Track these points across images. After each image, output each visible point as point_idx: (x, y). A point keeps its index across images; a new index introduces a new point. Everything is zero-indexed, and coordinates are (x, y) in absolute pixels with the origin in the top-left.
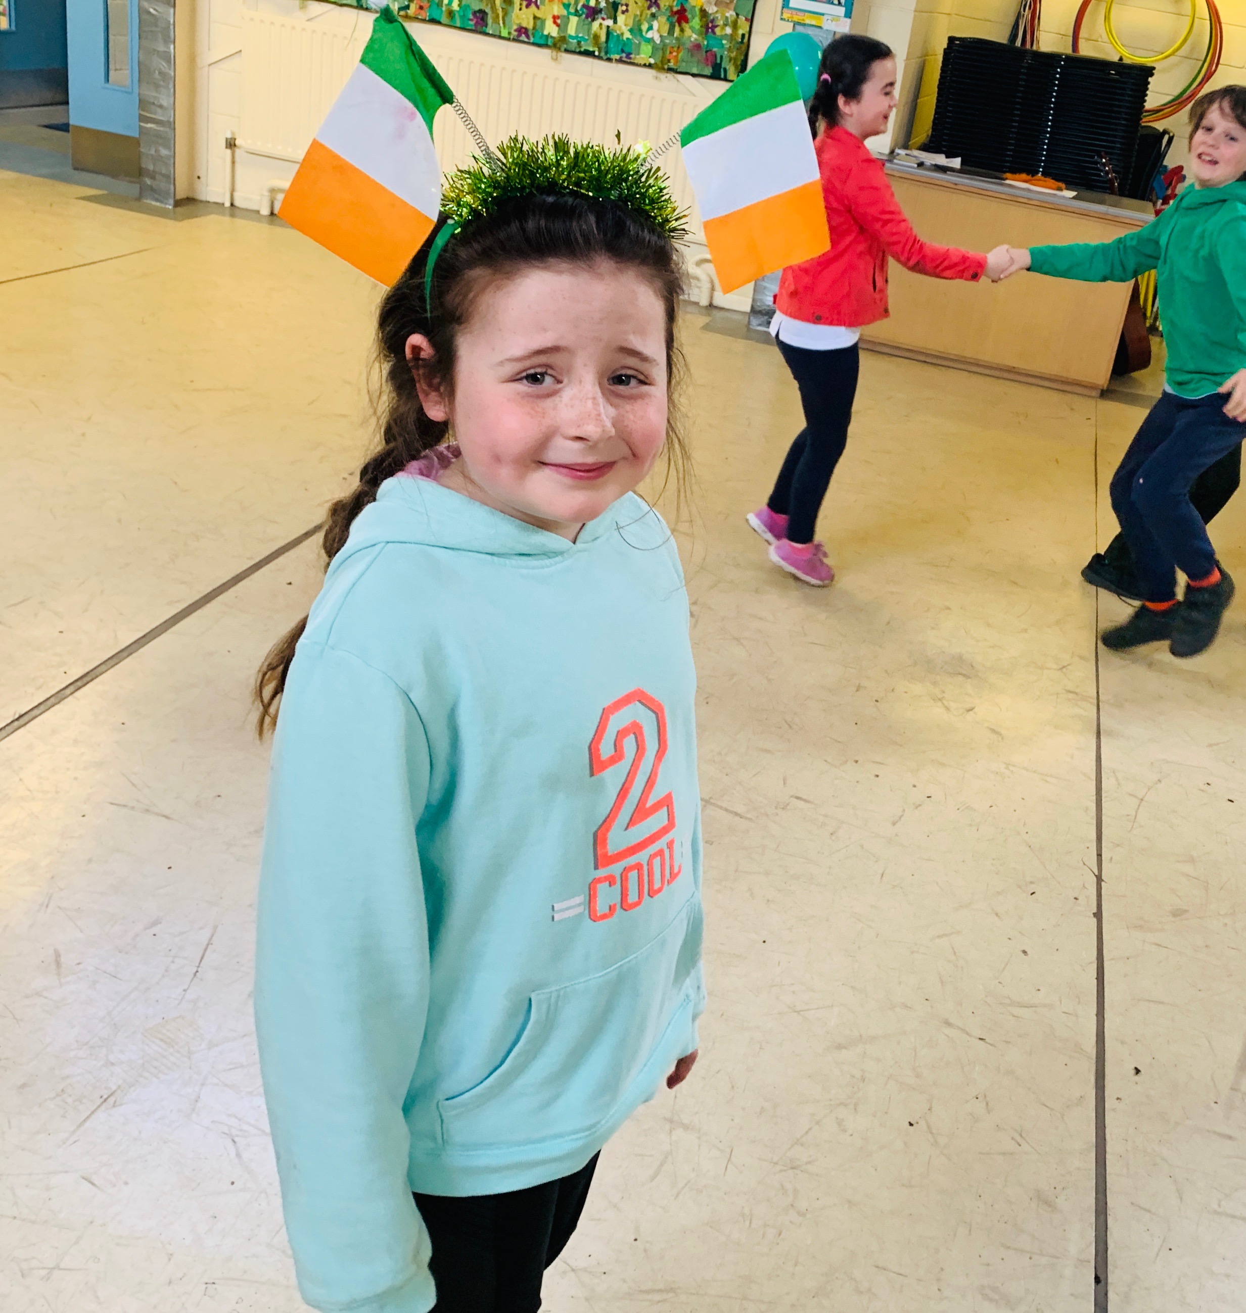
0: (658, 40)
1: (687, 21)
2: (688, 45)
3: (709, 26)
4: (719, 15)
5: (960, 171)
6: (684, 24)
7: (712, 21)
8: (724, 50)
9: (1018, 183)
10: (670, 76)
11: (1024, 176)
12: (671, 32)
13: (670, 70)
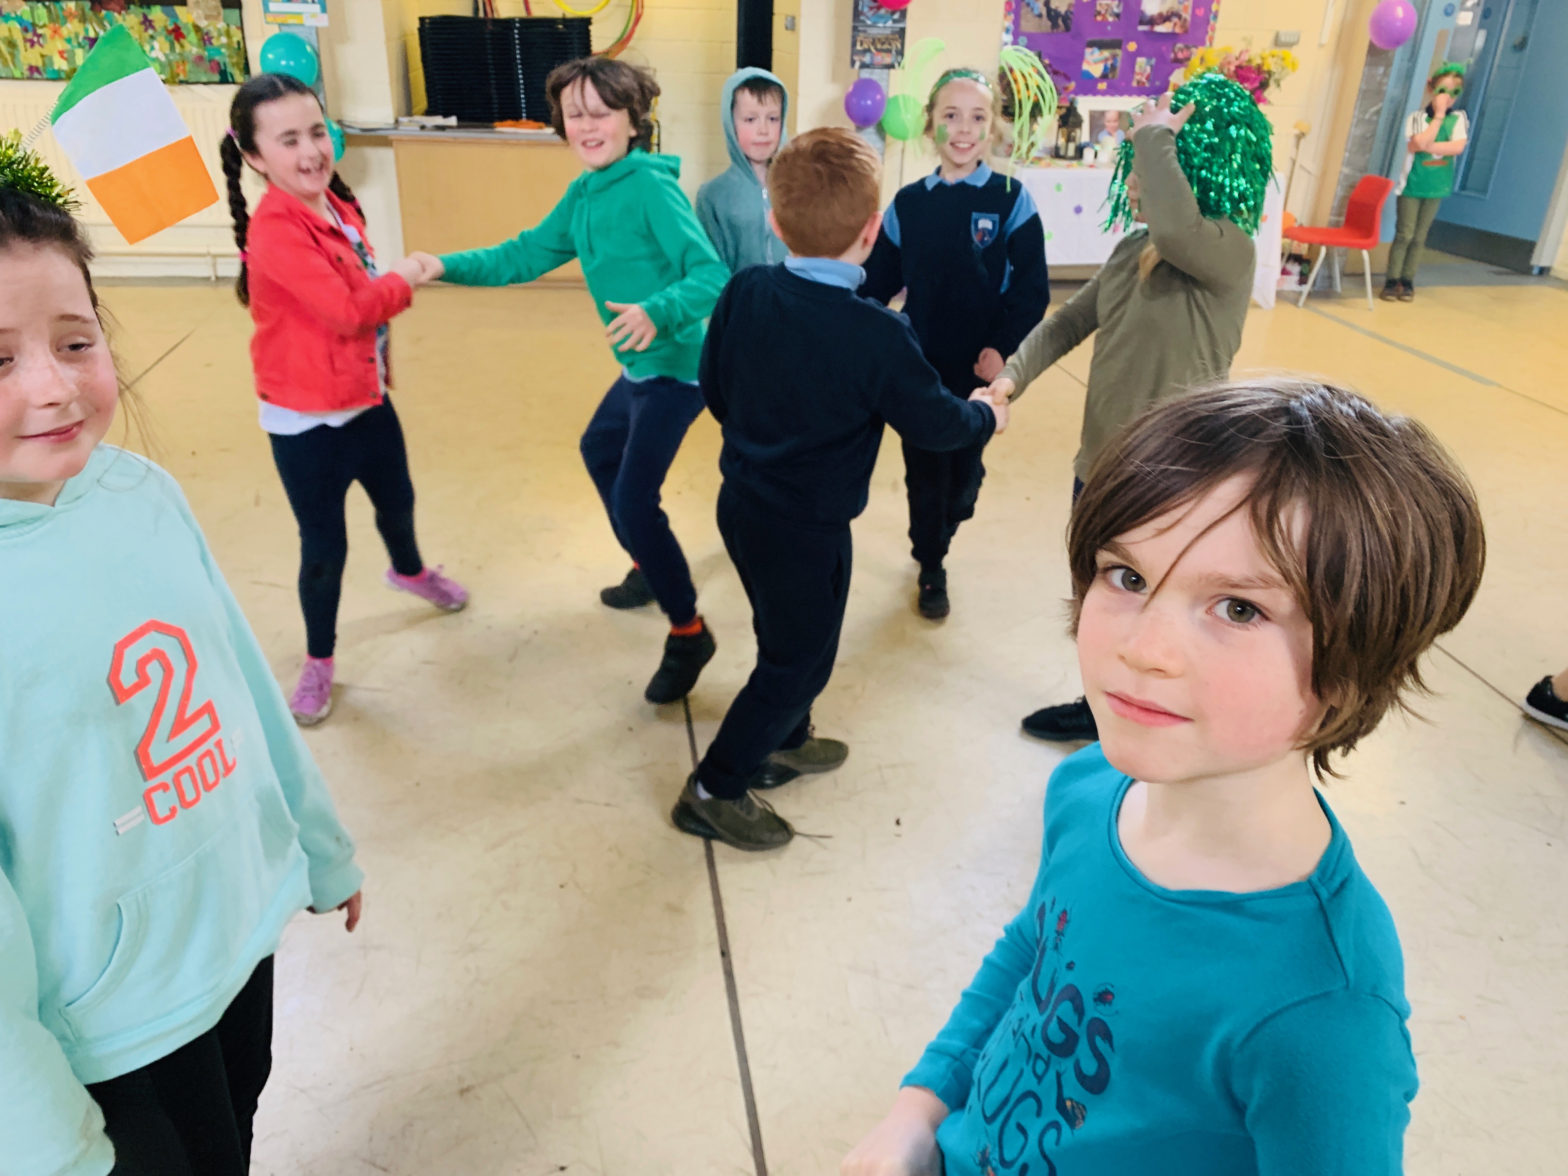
0: (163, 59)
1: (184, 37)
2: (191, 58)
3: (205, 39)
4: (211, 28)
5: (459, 127)
6: (182, 40)
7: (207, 34)
8: (225, 57)
9: (506, 129)
10: (184, 87)
11: (510, 122)
12: (172, 48)
13: (181, 82)
